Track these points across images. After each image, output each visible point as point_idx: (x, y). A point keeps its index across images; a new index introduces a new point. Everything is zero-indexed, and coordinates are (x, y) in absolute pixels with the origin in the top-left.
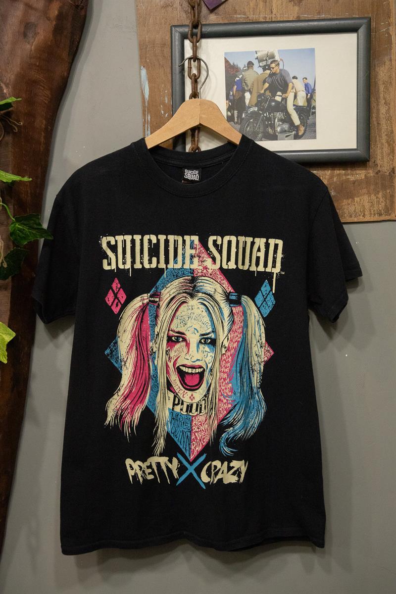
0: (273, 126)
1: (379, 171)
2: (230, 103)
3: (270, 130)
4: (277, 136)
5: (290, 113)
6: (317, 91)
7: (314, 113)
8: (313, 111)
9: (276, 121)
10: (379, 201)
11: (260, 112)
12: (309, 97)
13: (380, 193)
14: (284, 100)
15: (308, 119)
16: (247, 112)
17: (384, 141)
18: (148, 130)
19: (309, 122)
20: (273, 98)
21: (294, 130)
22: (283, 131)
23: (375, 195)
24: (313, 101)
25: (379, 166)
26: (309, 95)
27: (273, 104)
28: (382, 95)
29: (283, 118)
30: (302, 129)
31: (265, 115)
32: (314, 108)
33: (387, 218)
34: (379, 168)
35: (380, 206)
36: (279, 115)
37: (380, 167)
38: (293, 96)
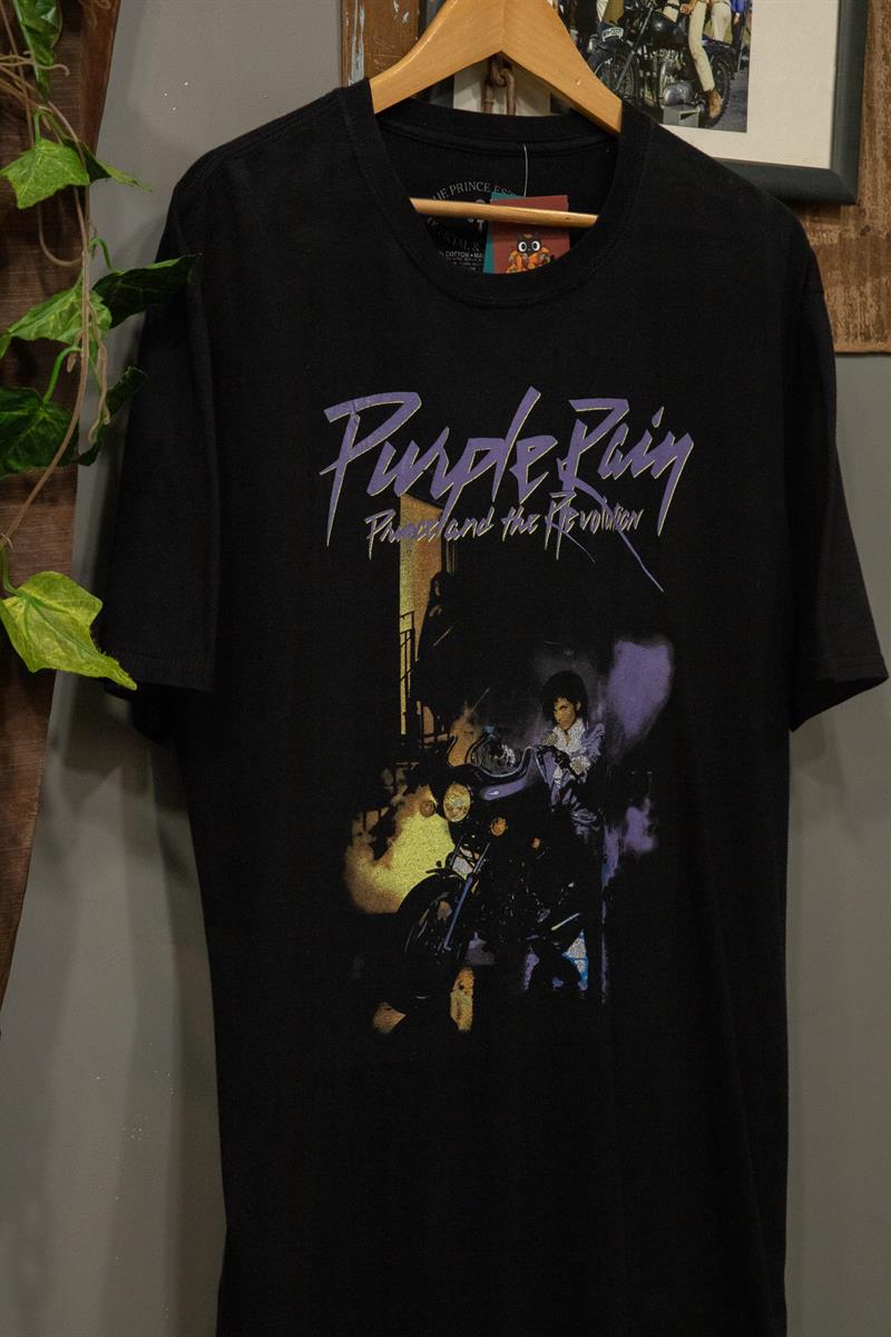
0: (654, 85)
1: (868, 228)
2: (562, 7)
3: (648, 95)
4: (662, 111)
5: (695, 57)
6: (754, 8)
7: (745, 65)
8: (744, 58)
9: (663, 72)
10: (864, 304)
11: (629, 42)
12: (737, 20)
13: (869, 284)
14: (684, 20)
15: (733, 79)
16: (599, 38)
17: (879, 154)
18: (357, 52)
19: (734, 85)
20: (659, 10)
21: (700, 103)
22: (676, 102)
23: (858, 289)
24: (746, 32)
25: (868, 215)
26: (738, 15)
27: (659, 25)
28: (878, 36)
29: (679, 68)
30: (718, 101)
31: (640, 52)
32: (747, 51)
33: (881, 346)
34: (867, 221)
35: (867, 315)
36: (670, 57)
37: (871, 218)
38: (704, 13)
